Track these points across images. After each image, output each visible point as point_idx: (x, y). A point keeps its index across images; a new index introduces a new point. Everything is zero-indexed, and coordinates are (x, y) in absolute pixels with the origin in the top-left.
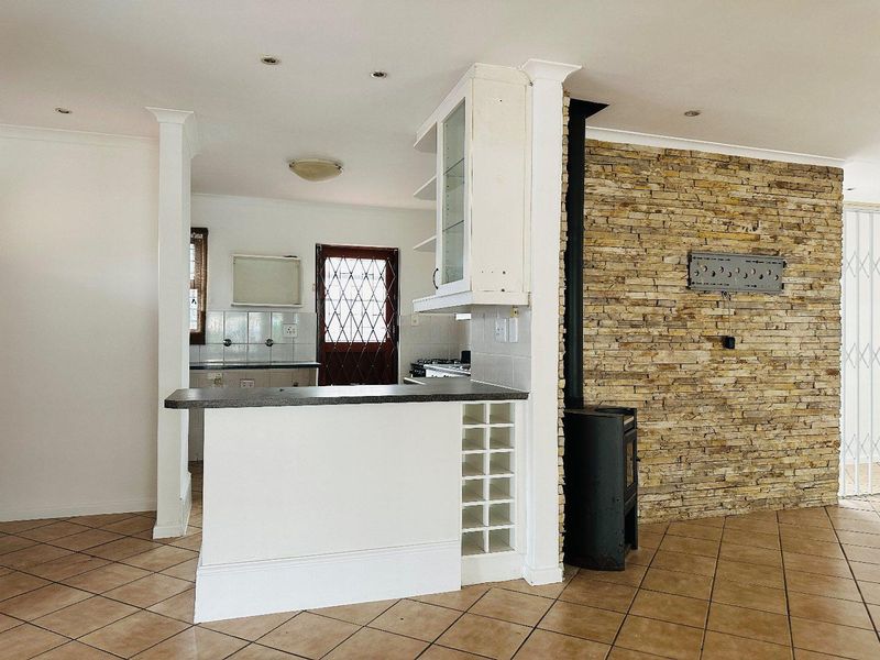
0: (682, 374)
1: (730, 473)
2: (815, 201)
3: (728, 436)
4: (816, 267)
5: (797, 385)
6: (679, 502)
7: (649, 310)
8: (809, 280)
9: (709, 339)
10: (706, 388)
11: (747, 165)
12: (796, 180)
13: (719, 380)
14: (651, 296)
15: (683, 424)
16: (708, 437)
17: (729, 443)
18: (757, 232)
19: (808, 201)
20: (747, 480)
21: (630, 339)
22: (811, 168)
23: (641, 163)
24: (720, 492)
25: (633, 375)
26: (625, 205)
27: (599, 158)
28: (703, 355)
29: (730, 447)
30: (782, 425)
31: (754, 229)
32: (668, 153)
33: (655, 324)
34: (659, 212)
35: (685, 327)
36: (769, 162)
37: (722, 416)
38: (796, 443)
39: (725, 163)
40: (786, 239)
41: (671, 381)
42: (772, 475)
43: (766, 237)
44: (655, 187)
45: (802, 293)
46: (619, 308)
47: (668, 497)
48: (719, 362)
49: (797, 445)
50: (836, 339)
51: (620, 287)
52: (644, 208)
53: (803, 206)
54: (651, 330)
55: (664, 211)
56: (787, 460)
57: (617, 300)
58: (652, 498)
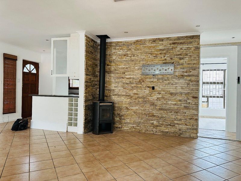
0: (141, 96)
1: (155, 123)
2: (188, 46)
3: (154, 113)
4: (189, 66)
5: (180, 101)
6: (139, 128)
7: (131, 80)
8: (185, 70)
9: (149, 87)
10: (147, 100)
11: (162, 40)
12: (180, 41)
13: (152, 98)
14: (132, 77)
15: (140, 108)
16: (148, 112)
17: (155, 115)
18: (165, 58)
19: (185, 46)
20: (161, 125)
21: (126, 87)
22: (187, 37)
23: (129, 45)
24: (152, 127)
25: (127, 95)
26: (125, 55)
27: (118, 45)
28: (147, 91)
29: (155, 116)
30: (174, 112)
31: (164, 57)
32: (137, 41)
33: (133, 83)
34: (134, 56)
35: (141, 84)
36: (170, 37)
37: (152, 107)
38: (179, 117)
39: (154, 41)
40: (176, 59)
41: (137, 97)
42: (171, 125)
43: (168, 59)
44: (133, 50)
45: (182, 74)
46: (123, 80)
47: (136, 126)
48: (151, 93)
49: (180, 118)
50: (197, 87)
51: (123, 75)
52: (130, 55)
53: (183, 49)
54: (132, 85)
55: (135, 56)
56: (176, 122)
57: (123, 78)
58: (131, 125)
